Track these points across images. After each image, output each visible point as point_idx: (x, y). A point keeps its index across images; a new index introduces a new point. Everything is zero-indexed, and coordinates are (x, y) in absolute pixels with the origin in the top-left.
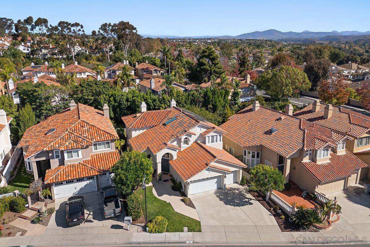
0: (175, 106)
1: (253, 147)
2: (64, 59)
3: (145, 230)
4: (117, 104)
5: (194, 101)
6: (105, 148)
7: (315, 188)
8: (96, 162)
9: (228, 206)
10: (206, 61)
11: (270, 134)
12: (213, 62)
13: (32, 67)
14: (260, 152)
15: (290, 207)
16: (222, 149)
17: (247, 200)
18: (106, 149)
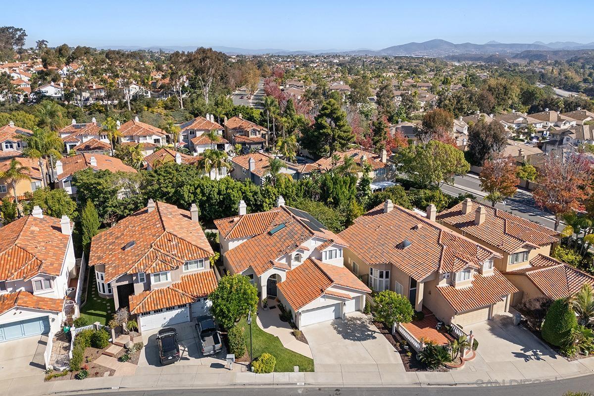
0: (283, 205)
1: (380, 265)
2: (115, 106)
3: (250, 370)
4: (205, 198)
5: (308, 192)
6: (198, 267)
7: (451, 318)
8: (188, 285)
9: (347, 340)
10: (326, 121)
11: (403, 249)
12: (338, 124)
13: (74, 126)
14: (389, 271)
15: (418, 343)
16: (342, 266)
17: (370, 333)
18: (199, 269)
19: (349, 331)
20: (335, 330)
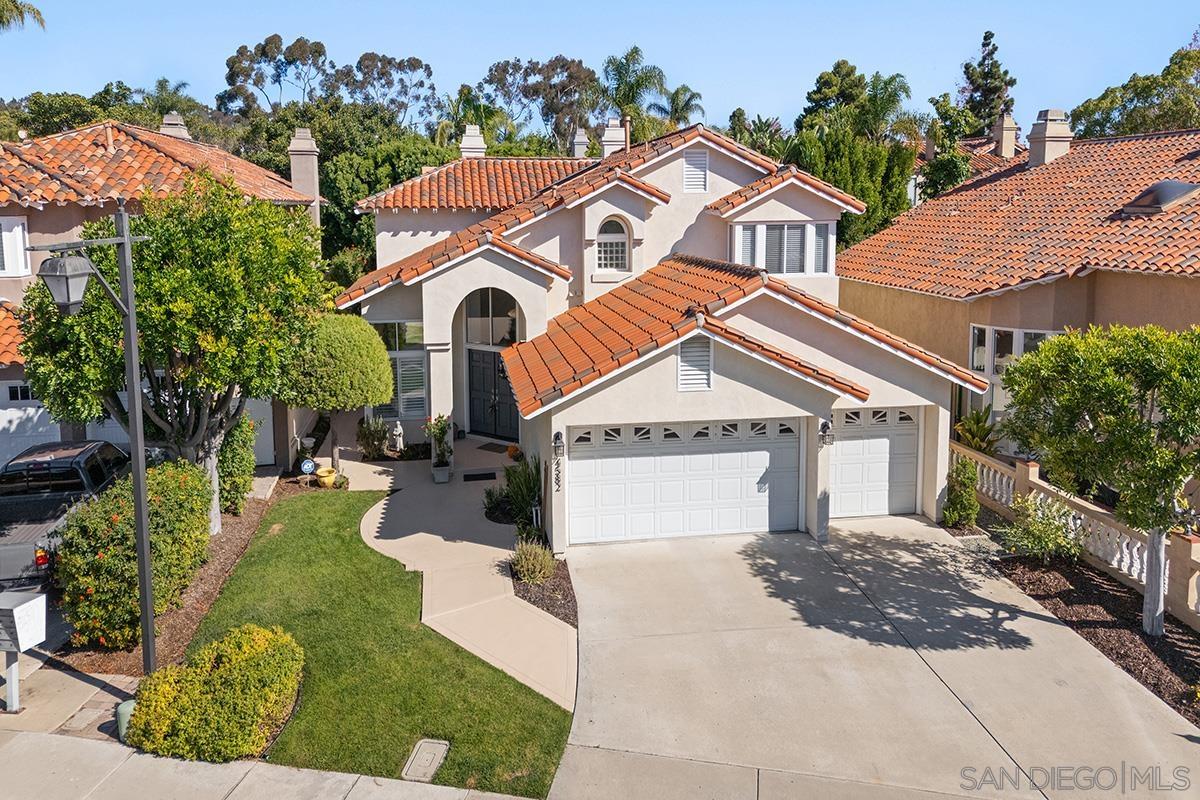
17: (980, 613)
19: (842, 590)
20: (759, 578)
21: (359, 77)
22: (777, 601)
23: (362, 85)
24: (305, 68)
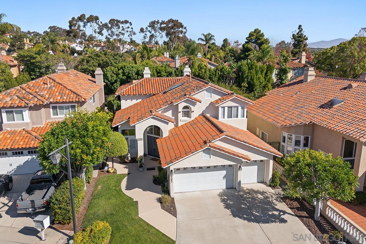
0: (189, 74)
1: (297, 127)
9: (237, 219)
10: (252, 46)
11: (330, 108)
12: (261, 47)
14: (310, 136)
16: (246, 130)
19: (243, 206)
20: (222, 203)
21: (110, 26)
22: (226, 209)
23: (111, 28)
24: (93, 24)
